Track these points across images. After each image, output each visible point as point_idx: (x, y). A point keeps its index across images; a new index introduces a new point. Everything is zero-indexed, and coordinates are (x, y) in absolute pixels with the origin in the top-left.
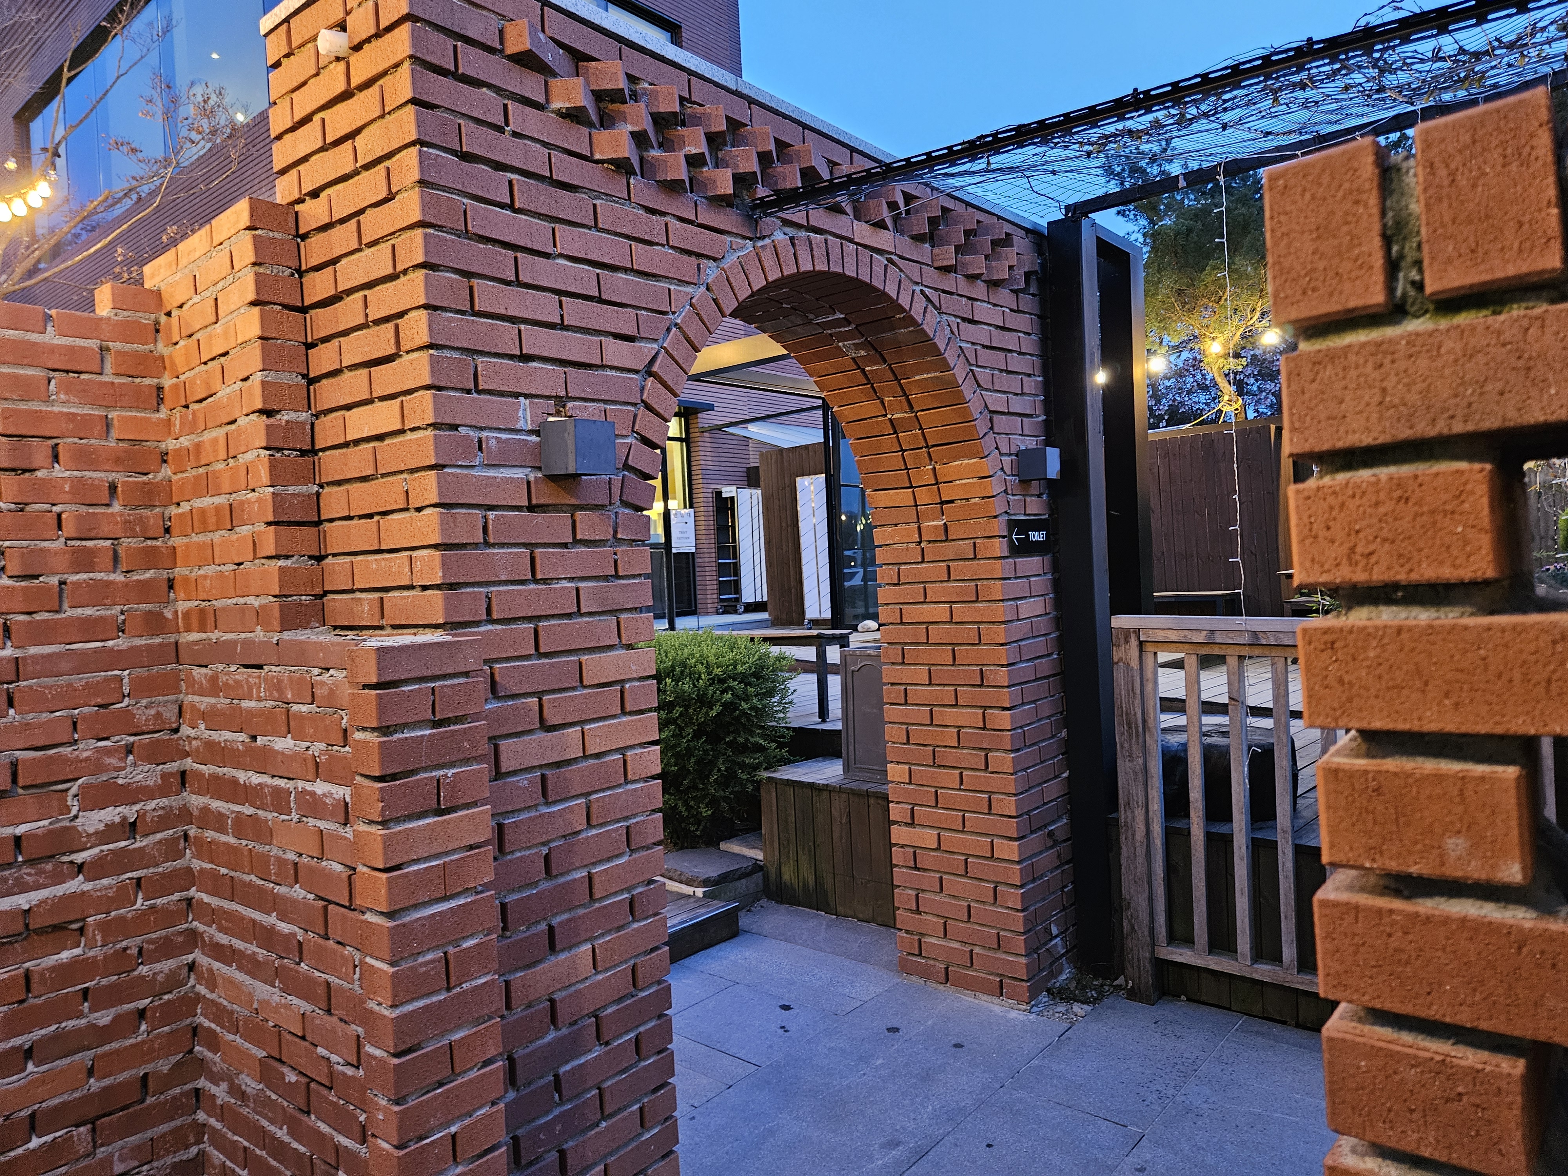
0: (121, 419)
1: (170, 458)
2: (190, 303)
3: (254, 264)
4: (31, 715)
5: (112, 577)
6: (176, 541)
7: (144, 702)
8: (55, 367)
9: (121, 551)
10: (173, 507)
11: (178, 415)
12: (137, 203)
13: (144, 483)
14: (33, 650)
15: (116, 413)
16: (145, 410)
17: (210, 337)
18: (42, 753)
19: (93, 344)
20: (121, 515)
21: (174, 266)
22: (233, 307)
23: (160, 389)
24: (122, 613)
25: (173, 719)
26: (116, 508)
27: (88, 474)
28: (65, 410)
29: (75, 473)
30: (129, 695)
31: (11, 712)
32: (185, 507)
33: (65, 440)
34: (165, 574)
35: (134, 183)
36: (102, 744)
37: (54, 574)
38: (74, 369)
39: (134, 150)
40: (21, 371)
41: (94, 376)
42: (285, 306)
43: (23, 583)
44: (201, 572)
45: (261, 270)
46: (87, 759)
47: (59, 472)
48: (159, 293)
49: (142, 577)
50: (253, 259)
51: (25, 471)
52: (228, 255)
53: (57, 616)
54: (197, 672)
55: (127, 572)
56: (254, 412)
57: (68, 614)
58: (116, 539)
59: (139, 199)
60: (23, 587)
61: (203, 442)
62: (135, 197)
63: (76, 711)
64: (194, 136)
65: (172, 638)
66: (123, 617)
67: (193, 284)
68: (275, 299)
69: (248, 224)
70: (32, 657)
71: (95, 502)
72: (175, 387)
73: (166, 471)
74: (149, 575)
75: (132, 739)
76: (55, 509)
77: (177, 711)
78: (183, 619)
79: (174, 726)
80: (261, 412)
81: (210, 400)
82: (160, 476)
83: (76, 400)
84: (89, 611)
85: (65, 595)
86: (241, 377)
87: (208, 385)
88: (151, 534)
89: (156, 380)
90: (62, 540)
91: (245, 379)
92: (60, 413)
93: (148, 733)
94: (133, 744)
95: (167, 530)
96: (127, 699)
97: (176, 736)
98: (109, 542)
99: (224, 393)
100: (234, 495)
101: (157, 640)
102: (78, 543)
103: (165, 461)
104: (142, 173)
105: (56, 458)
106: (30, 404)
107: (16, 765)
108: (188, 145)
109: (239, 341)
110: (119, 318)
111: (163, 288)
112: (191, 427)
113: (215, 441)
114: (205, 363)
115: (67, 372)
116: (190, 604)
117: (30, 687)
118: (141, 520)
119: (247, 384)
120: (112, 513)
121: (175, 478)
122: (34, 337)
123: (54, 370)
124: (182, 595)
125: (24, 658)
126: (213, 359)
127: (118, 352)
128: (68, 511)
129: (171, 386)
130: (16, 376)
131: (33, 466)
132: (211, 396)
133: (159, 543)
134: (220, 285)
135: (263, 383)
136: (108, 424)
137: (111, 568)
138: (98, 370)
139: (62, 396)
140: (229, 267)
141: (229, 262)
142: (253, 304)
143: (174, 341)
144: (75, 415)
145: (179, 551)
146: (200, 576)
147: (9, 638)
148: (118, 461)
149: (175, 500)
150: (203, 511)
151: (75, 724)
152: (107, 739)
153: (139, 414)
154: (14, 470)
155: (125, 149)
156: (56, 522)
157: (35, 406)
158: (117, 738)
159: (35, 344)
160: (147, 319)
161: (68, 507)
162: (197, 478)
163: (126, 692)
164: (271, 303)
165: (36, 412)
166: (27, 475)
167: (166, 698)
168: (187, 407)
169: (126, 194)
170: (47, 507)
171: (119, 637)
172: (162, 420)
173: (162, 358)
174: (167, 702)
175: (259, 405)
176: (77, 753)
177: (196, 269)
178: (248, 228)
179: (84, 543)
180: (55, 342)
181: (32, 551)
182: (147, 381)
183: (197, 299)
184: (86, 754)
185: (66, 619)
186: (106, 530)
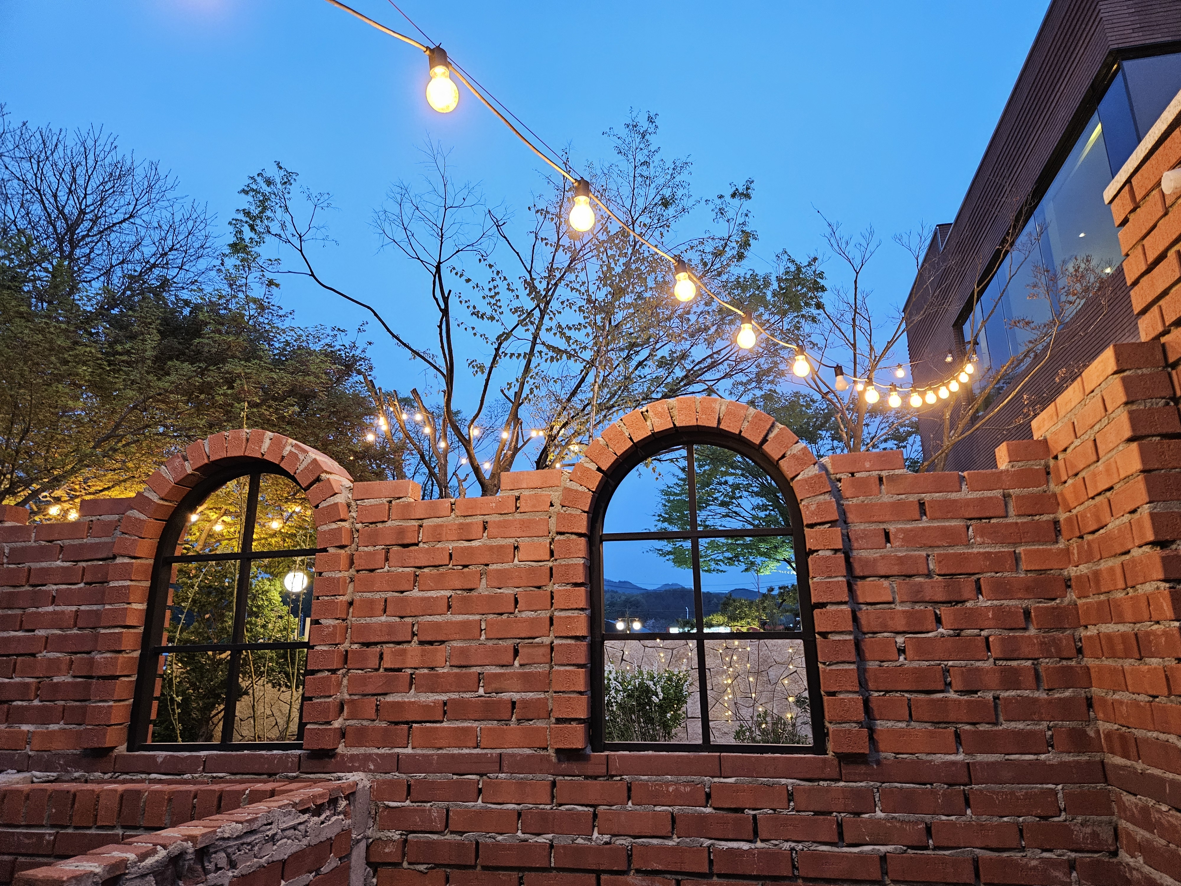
0: (1027, 552)
1: (1073, 584)
2: (1072, 447)
3: (1126, 404)
4: (984, 818)
5: (1037, 694)
6: (1089, 661)
7: (1079, 819)
8: (970, 516)
9: (1041, 670)
10: (1081, 629)
11: (1075, 545)
12: (1034, 359)
13: (1053, 608)
14: (980, 757)
15: (1022, 548)
16: (1045, 543)
17: (1094, 475)
18: (997, 854)
19: (997, 493)
20: (1037, 638)
21: (1055, 418)
22: (1111, 446)
23: (1056, 522)
24: (1049, 729)
25: (1110, 842)
26: (1032, 631)
27: (1006, 602)
28: (981, 550)
29: (995, 602)
30: (1065, 810)
31: (969, 812)
32: (1092, 631)
33: (984, 575)
34: (1082, 693)
35: (1031, 345)
36: (1046, 855)
37: (989, 690)
38: (985, 516)
39: (1028, 323)
40: (947, 524)
41: (1001, 520)
42: (1164, 436)
43: (965, 697)
44: (1116, 697)
45: (1134, 407)
46: (1035, 868)
47: (983, 602)
48: (1045, 441)
49: (1062, 696)
50: (1124, 399)
51: (957, 603)
52: (1100, 400)
53: (995, 728)
54: (1127, 798)
55: (1050, 690)
56: (1147, 544)
57: (1005, 726)
58: (1035, 659)
59: (1036, 355)
60: (966, 701)
61: (1100, 570)
62: (1032, 355)
63: (1021, 819)
64: (1072, 298)
65: (1098, 757)
66: (1050, 733)
67: (1072, 429)
68: (1153, 431)
69: (1115, 369)
70: (980, 763)
71: (1014, 627)
72: (1069, 520)
73: (1071, 596)
74: (1068, 693)
75: (1073, 855)
76: (983, 633)
77: (1112, 833)
78: (1105, 740)
79: (1112, 848)
80: (1153, 544)
81: (1102, 531)
82: (1066, 601)
83: (989, 541)
84: (1020, 726)
85: (999, 709)
86: (1128, 510)
87: (1098, 518)
88: (1065, 654)
89: (1052, 516)
90: (991, 660)
91: (1134, 511)
92: (979, 553)
93: (1088, 852)
94: (1075, 860)
95: (1080, 651)
96: (1063, 813)
97: (1115, 860)
98: (1029, 663)
99: (1113, 525)
100: (1138, 625)
101: (1084, 758)
102: (1005, 663)
103: (1069, 587)
104: (1035, 337)
105: (979, 590)
106: (956, 548)
107: (977, 861)
108: (1067, 305)
109: (1122, 476)
110: (1016, 469)
111: (1048, 437)
112: (1088, 557)
113: (1112, 570)
114: (1093, 498)
115: (980, 519)
116: (1109, 726)
117: (981, 791)
118: (1054, 642)
119: (1136, 516)
120: (1029, 637)
121: (1079, 602)
122: (954, 496)
123: (970, 519)
124: (1101, 715)
125: (973, 763)
126: (1099, 494)
127: (1018, 497)
128: (994, 634)
129: (1065, 520)
130: (944, 528)
131: (963, 598)
132: (1102, 528)
133: (1073, 663)
134: (1097, 428)
135: (1152, 515)
136: (1017, 558)
137: (1034, 686)
138: (1003, 514)
139: (978, 539)
140: (1103, 410)
141: (1101, 405)
142: (1130, 440)
143: (1063, 480)
144: (989, 553)
145: (1092, 671)
146: (1117, 700)
147: (961, 744)
148: (1028, 589)
149: (1082, 622)
150: (1109, 637)
151: (1021, 831)
152: (1050, 850)
153: (1041, 547)
154: (949, 602)
155: (1021, 324)
156: (984, 644)
157: (960, 550)
158: (1059, 852)
159: (955, 501)
160: (1038, 465)
161: (993, 631)
162: (1100, 603)
163: (1062, 806)
164: (1148, 436)
165: (961, 554)
166: (959, 605)
167: (1099, 818)
168: (1081, 537)
169: (1025, 356)
170: (976, 631)
171: (1049, 752)
172: (1062, 550)
173: (1055, 495)
174: (1101, 822)
175: (1151, 538)
176: (1025, 860)
177: (1073, 417)
178: (1115, 373)
179: (1009, 663)
180: (970, 497)
181: (970, 670)
182: (1045, 518)
183: (1077, 442)
184: (1034, 863)
185: (1003, 730)
186: (1026, 650)
